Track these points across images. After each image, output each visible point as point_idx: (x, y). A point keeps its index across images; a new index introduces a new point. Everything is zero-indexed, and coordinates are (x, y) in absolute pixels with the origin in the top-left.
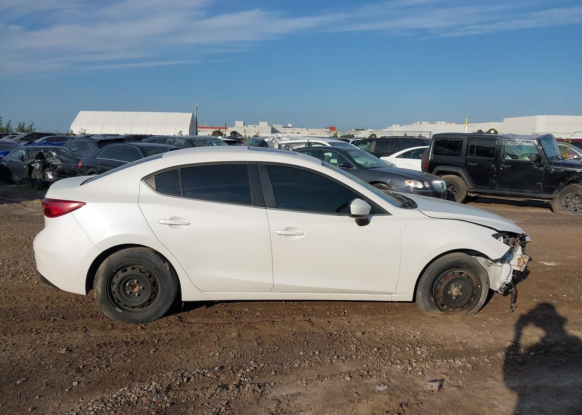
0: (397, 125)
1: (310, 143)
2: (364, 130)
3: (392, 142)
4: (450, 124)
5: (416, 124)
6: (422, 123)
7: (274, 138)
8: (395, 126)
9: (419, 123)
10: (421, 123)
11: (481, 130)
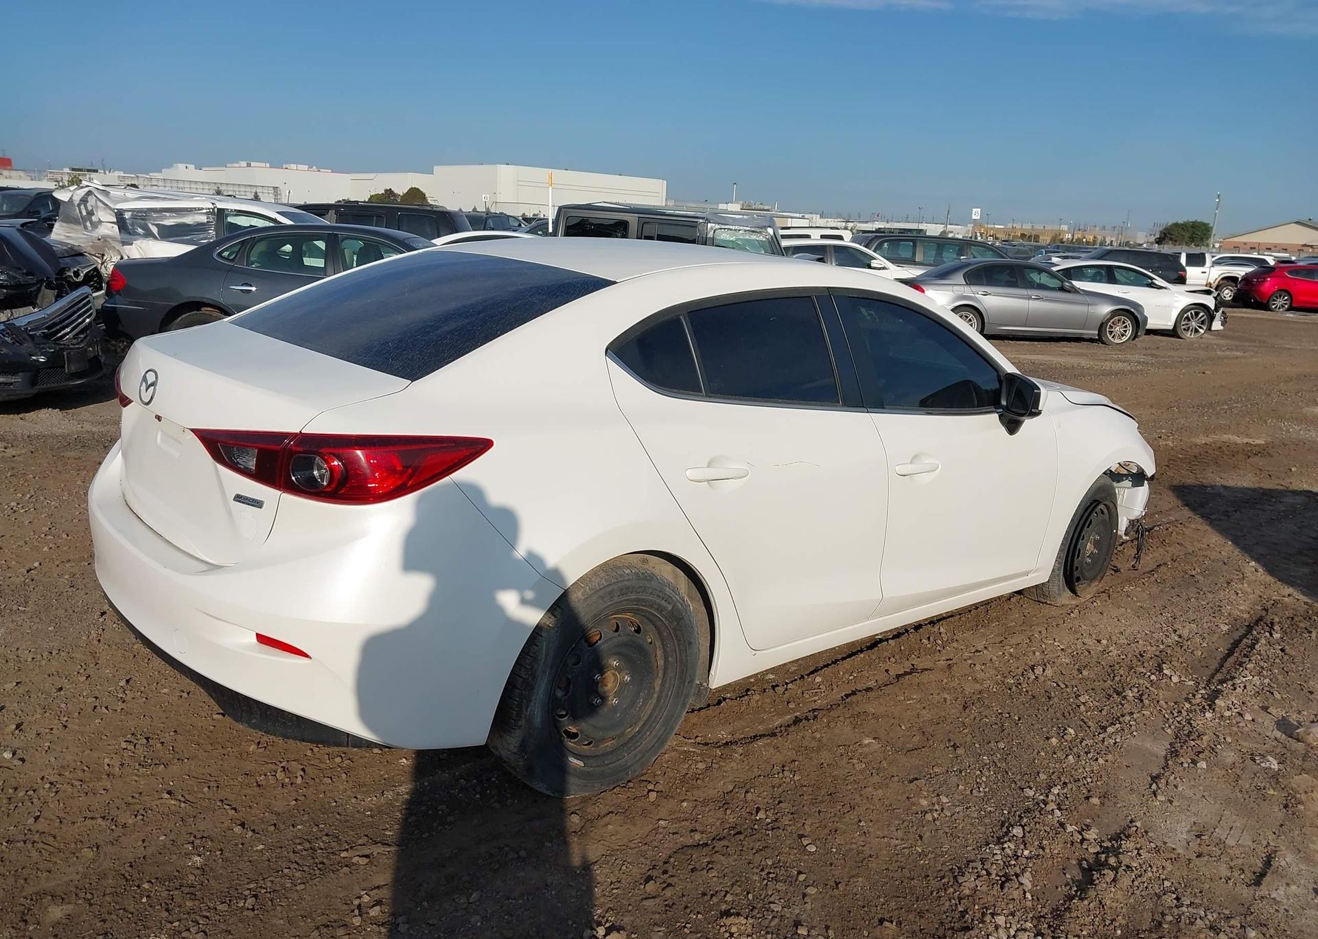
0: (189, 166)
1: (221, 211)
2: (96, 171)
3: (379, 216)
4: (319, 171)
5: (236, 165)
6: (252, 164)
7: (90, 191)
8: (181, 166)
9: (244, 164)
10: (249, 165)
11: (390, 189)
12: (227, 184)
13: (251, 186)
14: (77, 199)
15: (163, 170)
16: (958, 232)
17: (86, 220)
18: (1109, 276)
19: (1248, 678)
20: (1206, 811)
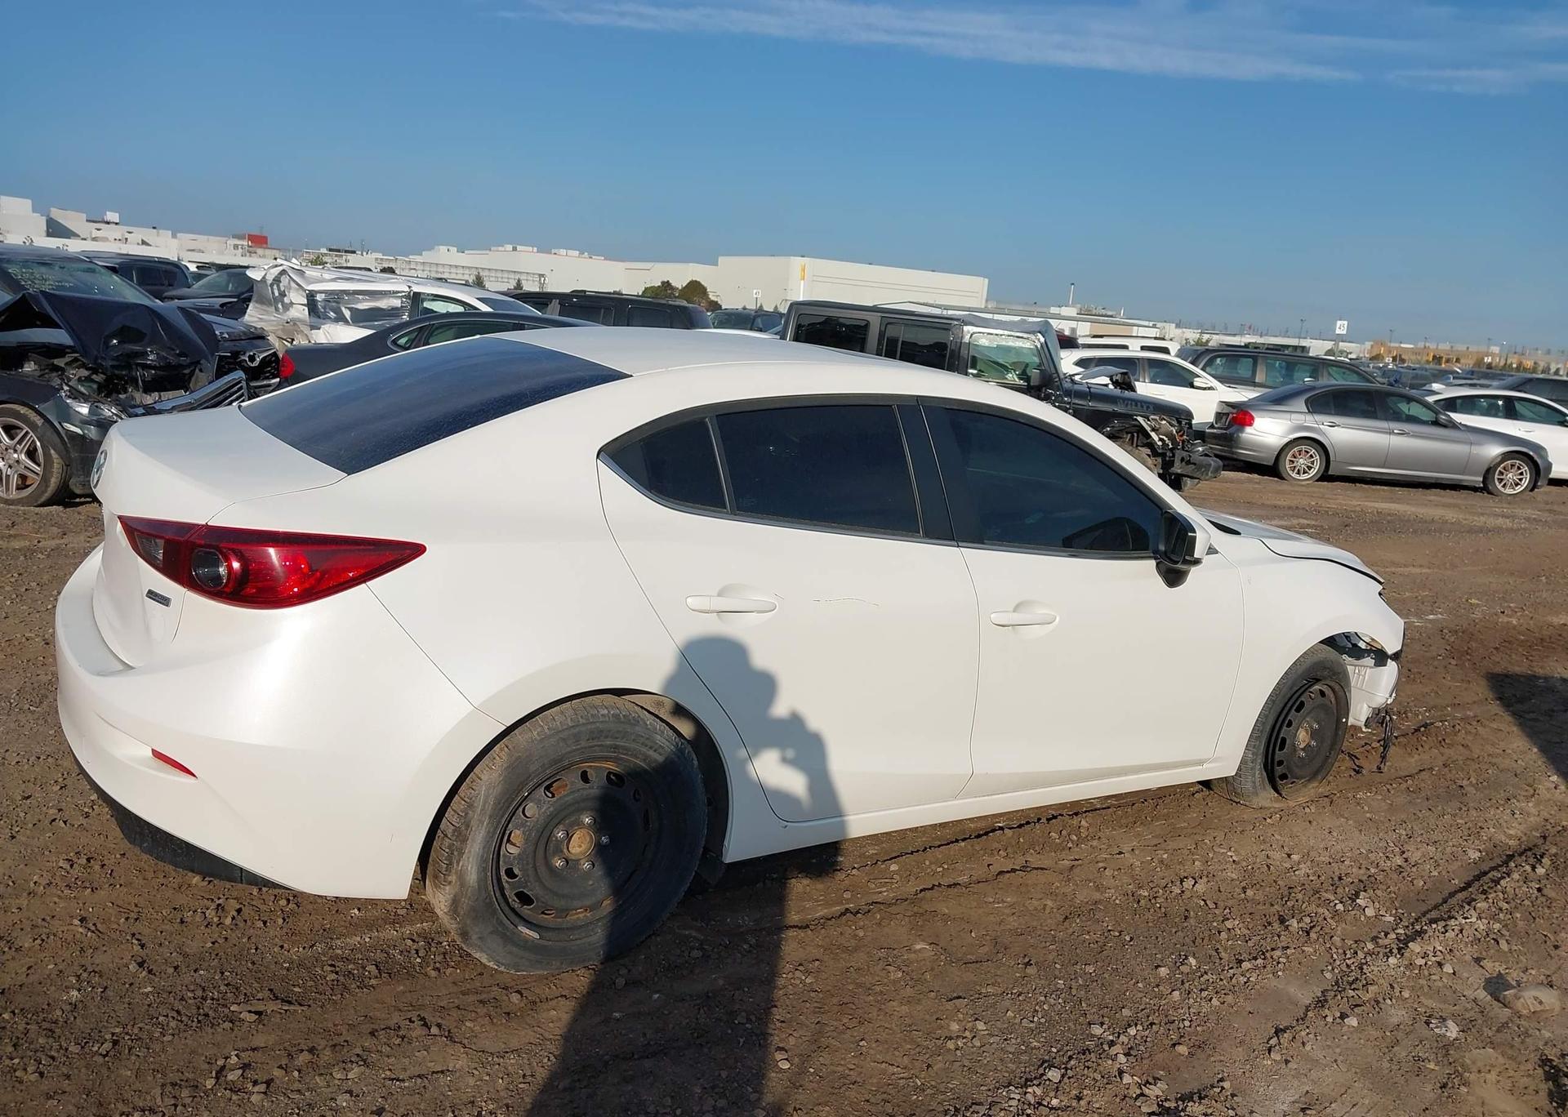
0: (450, 248)
1: (417, 295)
2: (354, 252)
3: (607, 309)
4: (591, 258)
5: (500, 248)
6: (519, 248)
7: (284, 270)
8: (443, 249)
9: (509, 247)
10: (515, 249)
11: (668, 281)
12: (489, 269)
13: (515, 272)
14: (270, 278)
15: (424, 253)
16: (1318, 348)
17: (278, 301)
18: (1510, 410)
19: (1474, 921)
20: (1329, 1079)
